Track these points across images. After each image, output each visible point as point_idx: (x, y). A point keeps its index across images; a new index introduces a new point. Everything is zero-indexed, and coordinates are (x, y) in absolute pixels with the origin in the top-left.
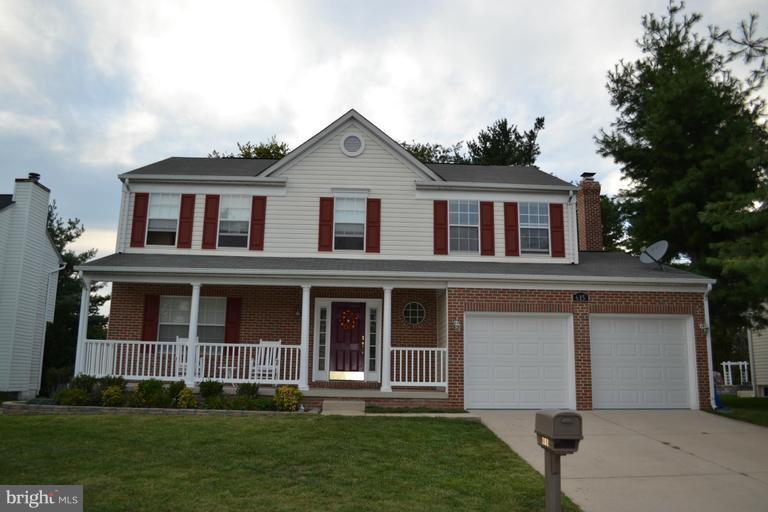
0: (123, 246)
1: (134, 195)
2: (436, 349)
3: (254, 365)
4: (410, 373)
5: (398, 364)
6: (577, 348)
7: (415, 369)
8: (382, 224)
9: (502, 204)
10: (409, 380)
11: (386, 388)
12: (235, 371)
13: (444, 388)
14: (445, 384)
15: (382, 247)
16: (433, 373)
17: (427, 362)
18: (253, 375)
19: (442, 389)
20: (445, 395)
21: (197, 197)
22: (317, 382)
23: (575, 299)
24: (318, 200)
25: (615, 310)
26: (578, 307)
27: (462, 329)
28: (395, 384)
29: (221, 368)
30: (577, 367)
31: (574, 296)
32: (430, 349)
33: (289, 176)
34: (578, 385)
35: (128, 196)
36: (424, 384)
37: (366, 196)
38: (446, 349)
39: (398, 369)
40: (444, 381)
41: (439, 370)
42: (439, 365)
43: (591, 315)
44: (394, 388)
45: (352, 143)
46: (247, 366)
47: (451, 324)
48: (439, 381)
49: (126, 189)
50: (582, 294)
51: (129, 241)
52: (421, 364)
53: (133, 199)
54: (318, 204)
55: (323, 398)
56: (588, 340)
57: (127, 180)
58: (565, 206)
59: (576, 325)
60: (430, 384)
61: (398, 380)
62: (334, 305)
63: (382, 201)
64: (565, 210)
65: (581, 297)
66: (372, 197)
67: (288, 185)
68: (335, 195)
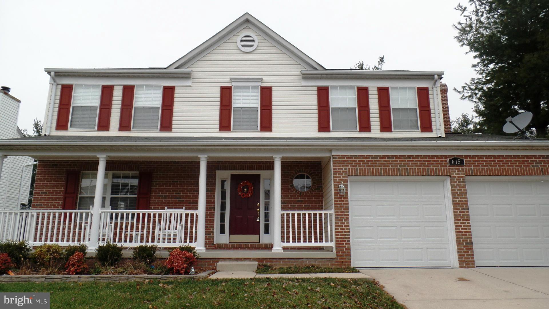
0: (48, 129)
1: (60, 87)
2: (323, 212)
3: (160, 229)
4: (299, 234)
5: (288, 227)
6: (455, 209)
7: (305, 232)
8: (273, 107)
9: (376, 89)
10: (299, 241)
11: (278, 248)
12: (142, 236)
13: (332, 247)
14: (332, 244)
15: (273, 127)
16: (321, 234)
17: (315, 225)
18: (159, 239)
19: (330, 249)
20: (333, 254)
21: (115, 87)
22: (218, 244)
23: (451, 163)
24: (219, 88)
25: (490, 173)
26: (455, 171)
27: (347, 193)
28: (286, 244)
29: (129, 233)
30: (457, 226)
31: (450, 161)
32: (318, 212)
33: (193, 69)
34: (459, 244)
35: (54, 87)
36: (313, 244)
37: (259, 84)
38: (333, 212)
39: (288, 232)
40: (332, 241)
41: (326, 232)
42: (326, 227)
43: (468, 178)
44: (284, 248)
45: (247, 41)
46: (154, 232)
47: (336, 188)
48: (327, 241)
49: (53, 82)
50: (457, 159)
51: (54, 125)
52: (310, 227)
53: (59, 90)
54: (219, 92)
55: (218, 260)
56: (466, 201)
57: (53, 73)
58: (430, 89)
59: (453, 187)
60: (318, 244)
61: (288, 241)
62: (233, 176)
63: (273, 88)
64: (430, 93)
65: (457, 161)
66: (265, 85)
67: (192, 77)
68: (233, 84)
